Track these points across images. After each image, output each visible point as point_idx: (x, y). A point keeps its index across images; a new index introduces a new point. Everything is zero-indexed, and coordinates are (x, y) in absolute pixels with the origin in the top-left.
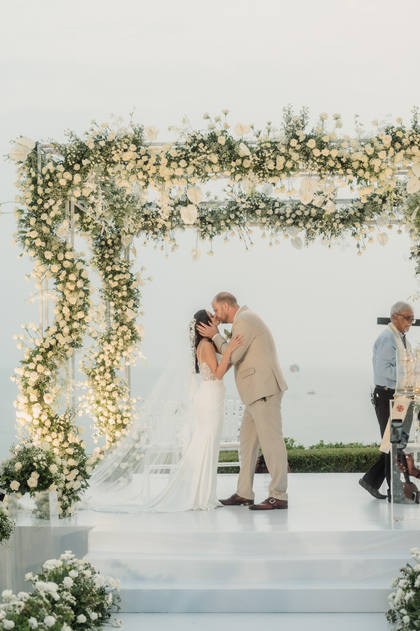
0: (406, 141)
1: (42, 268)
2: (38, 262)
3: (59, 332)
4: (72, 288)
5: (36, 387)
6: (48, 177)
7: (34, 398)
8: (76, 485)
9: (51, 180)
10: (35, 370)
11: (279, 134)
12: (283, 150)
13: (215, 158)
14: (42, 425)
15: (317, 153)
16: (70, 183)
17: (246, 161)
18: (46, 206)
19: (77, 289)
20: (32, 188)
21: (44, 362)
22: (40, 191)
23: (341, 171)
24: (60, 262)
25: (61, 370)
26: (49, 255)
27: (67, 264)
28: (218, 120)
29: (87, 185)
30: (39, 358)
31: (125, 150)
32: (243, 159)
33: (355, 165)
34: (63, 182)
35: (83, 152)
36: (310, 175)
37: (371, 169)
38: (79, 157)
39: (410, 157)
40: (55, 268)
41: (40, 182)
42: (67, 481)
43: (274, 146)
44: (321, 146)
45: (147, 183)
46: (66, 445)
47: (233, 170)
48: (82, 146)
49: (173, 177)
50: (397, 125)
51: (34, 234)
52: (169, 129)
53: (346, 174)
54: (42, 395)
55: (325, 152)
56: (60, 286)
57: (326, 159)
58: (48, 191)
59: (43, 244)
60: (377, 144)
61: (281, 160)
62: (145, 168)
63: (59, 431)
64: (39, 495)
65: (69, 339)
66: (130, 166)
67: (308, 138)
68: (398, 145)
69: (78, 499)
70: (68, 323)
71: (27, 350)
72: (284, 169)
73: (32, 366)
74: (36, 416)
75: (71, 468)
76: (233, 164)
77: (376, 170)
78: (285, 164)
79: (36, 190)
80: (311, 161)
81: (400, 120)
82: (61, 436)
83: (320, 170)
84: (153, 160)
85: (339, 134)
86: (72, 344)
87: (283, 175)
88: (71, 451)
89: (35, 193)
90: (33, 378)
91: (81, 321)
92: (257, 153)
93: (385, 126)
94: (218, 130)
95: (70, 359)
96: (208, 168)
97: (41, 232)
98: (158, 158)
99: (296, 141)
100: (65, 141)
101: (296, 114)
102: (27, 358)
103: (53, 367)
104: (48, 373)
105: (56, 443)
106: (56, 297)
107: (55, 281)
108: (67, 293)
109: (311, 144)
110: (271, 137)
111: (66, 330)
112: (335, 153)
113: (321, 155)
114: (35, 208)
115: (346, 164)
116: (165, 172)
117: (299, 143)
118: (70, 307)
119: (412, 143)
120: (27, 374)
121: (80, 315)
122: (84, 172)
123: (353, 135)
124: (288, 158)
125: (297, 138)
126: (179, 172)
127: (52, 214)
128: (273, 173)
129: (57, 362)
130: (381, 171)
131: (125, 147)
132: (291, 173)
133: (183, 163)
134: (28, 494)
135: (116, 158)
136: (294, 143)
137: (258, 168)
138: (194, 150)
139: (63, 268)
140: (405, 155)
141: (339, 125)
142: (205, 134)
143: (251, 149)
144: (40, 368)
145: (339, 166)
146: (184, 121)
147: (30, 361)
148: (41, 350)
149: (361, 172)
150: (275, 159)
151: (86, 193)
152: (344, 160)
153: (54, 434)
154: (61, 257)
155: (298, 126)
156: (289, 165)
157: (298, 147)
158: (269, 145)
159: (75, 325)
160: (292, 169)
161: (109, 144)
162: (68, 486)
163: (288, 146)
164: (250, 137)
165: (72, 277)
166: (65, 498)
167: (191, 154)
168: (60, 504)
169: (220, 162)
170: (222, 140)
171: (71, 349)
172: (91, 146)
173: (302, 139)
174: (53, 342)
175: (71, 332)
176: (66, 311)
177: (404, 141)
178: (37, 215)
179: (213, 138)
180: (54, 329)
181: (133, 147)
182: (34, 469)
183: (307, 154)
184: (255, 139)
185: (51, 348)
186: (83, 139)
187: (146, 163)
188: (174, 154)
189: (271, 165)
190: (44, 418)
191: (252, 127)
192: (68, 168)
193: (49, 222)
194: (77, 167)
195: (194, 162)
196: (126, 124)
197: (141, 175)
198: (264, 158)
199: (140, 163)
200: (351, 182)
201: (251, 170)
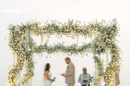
0: (94, 27)
1: (14, 52)
2: (13, 50)
3: (17, 66)
4: (21, 56)
5: (12, 78)
6: (16, 32)
7: (11, 81)
9: (17, 33)
11: (67, 25)
13: (53, 29)
16: (21, 34)
17: (60, 30)
18: (16, 38)
19: (22, 57)
20: (13, 34)
21: (14, 73)
22: (15, 35)
23: (81, 32)
24: (18, 51)
25: (18, 75)
26: (16, 49)
27: (20, 51)
28: (54, 21)
29: (25, 34)
30: (13, 72)
31: (34, 27)
33: (84, 31)
34: (20, 33)
35: (24, 27)
37: (87, 32)
40: (17, 52)
41: (15, 33)
44: (76, 27)
45: (38, 34)
47: (57, 32)
49: (44, 33)
50: (93, 23)
52: (44, 22)
54: (13, 80)
55: (77, 28)
56: (18, 56)
57: (77, 30)
58: (16, 35)
59: (15, 47)
60: (88, 27)
61: (68, 30)
65: (19, 68)
66: (35, 30)
68: (93, 27)
70: (20, 64)
71: (10, 70)
72: (68, 32)
73: (11, 73)
76: (57, 30)
83: (76, 32)
84: (40, 29)
91: (23, 64)
93: (90, 23)
94: (54, 23)
96: (52, 32)
97: (14, 44)
100: (20, 25)
101: (71, 20)
102: (10, 72)
104: (15, 75)
106: (17, 58)
107: (17, 55)
108: (19, 57)
109: (74, 26)
111: (19, 65)
112: (79, 29)
114: (13, 39)
116: (42, 31)
118: (20, 61)
119: (96, 27)
120: (10, 75)
121: (22, 62)
123: (83, 25)
124: (69, 29)
127: (17, 40)
129: (17, 73)
131: (34, 26)
133: (46, 30)
135: (32, 29)
137: (63, 31)
138: (49, 27)
139: (19, 52)
140: (94, 29)
145: (80, 31)
146: (47, 21)
147: (11, 72)
148: (13, 70)
149: (85, 33)
151: (25, 36)
152: (81, 30)
154: (19, 49)
155: (71, 23)
157: (71, 27)
159: (21, 64)
161: (30, 26)
163: (69, 27)
165: (21, 54)
169: (54, 30)
170: (55, 25)
171: (20, 70)
172: (26, 26)
174: (16, 68)
175: (20, 66)
176: (19, 61)
178: (14, 40)
179: (53, 25)
181: (36, 26)
183: (73, 29)
184: (62, 26)
185: (15, 70)
187: (38, 30)
188: (45, 28)
189: (66, 30)
190: (13, 85)
191: (61, 23)
192: (21, 30)
193: (16, 42)
194: (23, 30)
195: (49, 29)
196: (34, 22)
197: (37, 32)
198: (64, 29)
199: (37, 30)
200: (83, 35)
201: (61, 32)
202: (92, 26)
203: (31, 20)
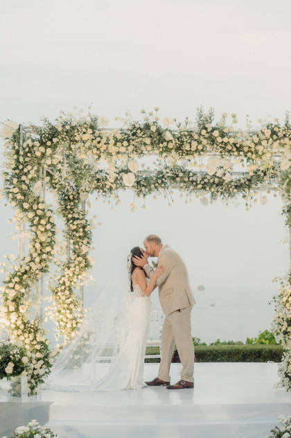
0: (280, 134)
1: (21, 215)
2: (18, 210)
3: (32, 261)
4: (43, 229)
5: (14, 300)
6: (27, 150)
7: (12, 308)
8: (41, 372)
9: (30, 152)
10: (14, 288)
11: (194, 126)
12: (196, 137)
13: (148, 141)
14: (17, 328)
15: (219, 140)
16: (43, 155)
17: (170, 144)
18: (25, 170)
19: (46, 231)
20: (15, 157)
21: (20, 283)
22: (21, 159)
23: (236, 153)
24: (35, 211)
25: (33, 288)
26: (26, 205)
27: (39, 212)
28: (151, 114)
29: (56, 156)
30: (17, 279)
31: (84, 133)
32: (168, 142)
33: (246, 149)
34: (38, 154)
35: (53, 133)
36: (214, 155)
37: (257, 152)
38: (50, 137)
39: (283, 145)
40: (31, 215)
41: (21, 153)
42: (34, 369)
43: (190, 134)
44: (223, 135)
45: (100, 157)
46: (35, 342)
47: (161, 150)
48: (53, 128)
49: (118, 153)
50: (275, 123)
51: (16, 190)
52: (116, 119)
53: (239, 155)
54: (18, 306)
55: (225, 140)
56: (34, 228)
57: (226, 144)
58: (27, 159)
59: (23, 198)
60: (261, 135)
61: (194, 144)
62: (99, 146)
63: (30, 332)
64: (14, 379)
65: (39, 266)
66: (88, 144)
67: (214, 129)
68: (275, 137)
69: (42, 382)
70: (39, 255)
71: (8, 273)
72: (196, 151)
73: (11, 285)
74: (13, 321)
75: (38, 360)
76: (161, 145)
77: (260, 153)
78: (197, 147)
79: (18, 158)
80: (215, 146)
81: (276, 120)
82: (31, 336)
83: (221, 152)
84: (104, 140)
85: (235, 128)
86: (42, 270)
87: (196, 155)
88: (38, 347)
89: (18, 161)
90: (12, 294)
91: (48, 253)
92: (178, 138)
93: (266, 123)
94: (151, 121)
95: (40, 281)
96: (143, 148)
97: (21, 189)
98: (108, 139)
99: (206, 131)
100: (41, 125)
101: (206, 112)
102: (8, 279)
103: (27, 286)
104: (23, 291)
105: (27, 341)
106: (30, 236)
107: (30, 224)
108: (39, 233)
109: (216, 133)
110: (188, 128)
111: (37, 260)
112: (232, 141)
113: (223, 142)
114: (17, 171)
115: (239, 149)
116: (113, 149)
117: (207, 133)
118: (41, 244)
119: (285, 136)
120: (7, 291)
121: (48, 249)
122: (54, 147)
123: (245, 129)
124: (200, 143)
125: (206, 129)
126: (123, 149)
127: (30, 176)
128: (188, 153)
129: (30, 283)
130: (263, 154)
131: (84, 130)
132: (201, 153)
133: (125, 143)
134: (5, 378)
135: (77, 138)
136: (204, 132)
137: (178, 149)
138: (134, 134)
139: (36, 215)
140: (280, 144)
141: (235, 122)
142: (142, 123)
143: (174, 136)
144: (17, 287)
145: (234, 149)
146: (127, 114)
147: (10, 281)
148: (19, 274)
149: (249, 154)
150: (190, 143)
151: (55, 162)
152: (238, 146)
153: (26, 335)
154: (35, 207)
155: (207, 120)
156: (200, 147)
157: (207, 135)
158: (186, 133)
159: (44, 256)
160: (202, 150)
161: (73, 128)
162: (36, 373)
163: (200, 134)
164: (173, 127)
165: (43, 222)
166: (33, 381)
167: (132, 137)
168: (29, 385)
169: (152, 143)
170: (153, 129)
171: (41, 273)
172: (60, 129)
173: (209, 130)
174: (27, 268)
175: (41, 261)
176: (38, 246)
177: (279, 134)
178: (19, 177)
179: (148, 127)
180: (28, 259)
181: (90, 131)
182: (10, 360)
183: (213, 141)
184: (177, 128)
185: (26, 272)
186: (54, 123)
187: (99, 142)
188: (119, 137)
189: (187, 147)
190: (19, 323)
191: (175, 120)
192: (43, 144)
193: (27, 182)
194: (49, 143)
195: (133, 143)
196: (85, 114)
197: (95, 151)
198: (183, 142)
199: (95, 142)
200: (242, 161)
201: (173, 150)
202: (274, 133)
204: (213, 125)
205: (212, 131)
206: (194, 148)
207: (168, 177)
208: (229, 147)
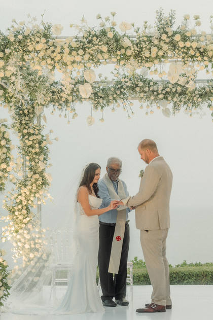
8: (0, 294)
11: (153, 31)
12: (156, 42)
13: (105, 48)
15: (181, 44)
17: (128, 50)
23: (199, 58)
28: (107, 19)
29: (9, 68)
31: (38, 42)
32: (126, 49)
33: (210, 54)
35: (6, 43)
36: (176, 61)
38: (2, 47)
43: (149, 39)
44: (185, 39)
45: (54, 67)
47: (119, 57)
48: (5, 39)
49: (73, 62)
52: (71, 26)
53: (203, 60)
55: (188, 44)
57: (188, 49)
61: (154, 50)
62: (53, 55)
66: (41, 54)
67: (175, 33)
69: (1, 304)
72: (156, 58)
76: (119, 53)
78: (157, 53)
80: (177, 51)
83: (183, 58)
84: (58, 50)
85: (198, 30)
87: (156, 61)
91: (4, 170)
92: (137, 45)
94: (108, 25)
96: (100, 56)
98: (62, 48)
99: (166, 36)
101: (166, 15)
109: (177, 38)
110: (147, 32)
112: (195, 45)
113: (185, 47)
115: (203, 54)
116: (68, 58)
117: (168, 37)
121: (3, 166)
122: (7, 58)
124: (160, 48)
125: (167, 33)
126: (78, 58)
128: (148, 60)
131: (38, 39)
132: (162, 60)
133: (81, 52)
135: (30, 48)
136: (164, 37)
137: (137, 56)
138: (89, 42)
141: (198, 24)
142: (97, 30)
143: (132, 41)
145: (198, 54)
146: (83, 20)
150: (150, 49)
151: (8, 74)
152: (202, 50)
155: (167, 24)
156: (161, 53)
157: (168, 40)
158: (145, 39)
160: (163, 56)
161: (25, 37)
163: (160, 39)
164: (131, 32)
167: (87, 45)
169: (109, 51)
170: (110, 35)
172: (12, 39)
173: (170, 34)
179: (104, 33)
181: (44, 40)
183: (174, 46)
184: (135, 34)
186: (6, 33)
187: (53, 52)
188: (74, 45)
189: (147, 54)
191: (133, 25)
194: (1, 55)
195: (89, 51)
196: (38, 23)
197: (49, 61)
198: (141, 48)
199: (49, 52)
200: (207, 66)
201: (132, 58)
203: (29, 16)
204: (174, 28)
205: (173, 35)
206: (154, 55)
207: (127, 87)
208: (192, 52)
